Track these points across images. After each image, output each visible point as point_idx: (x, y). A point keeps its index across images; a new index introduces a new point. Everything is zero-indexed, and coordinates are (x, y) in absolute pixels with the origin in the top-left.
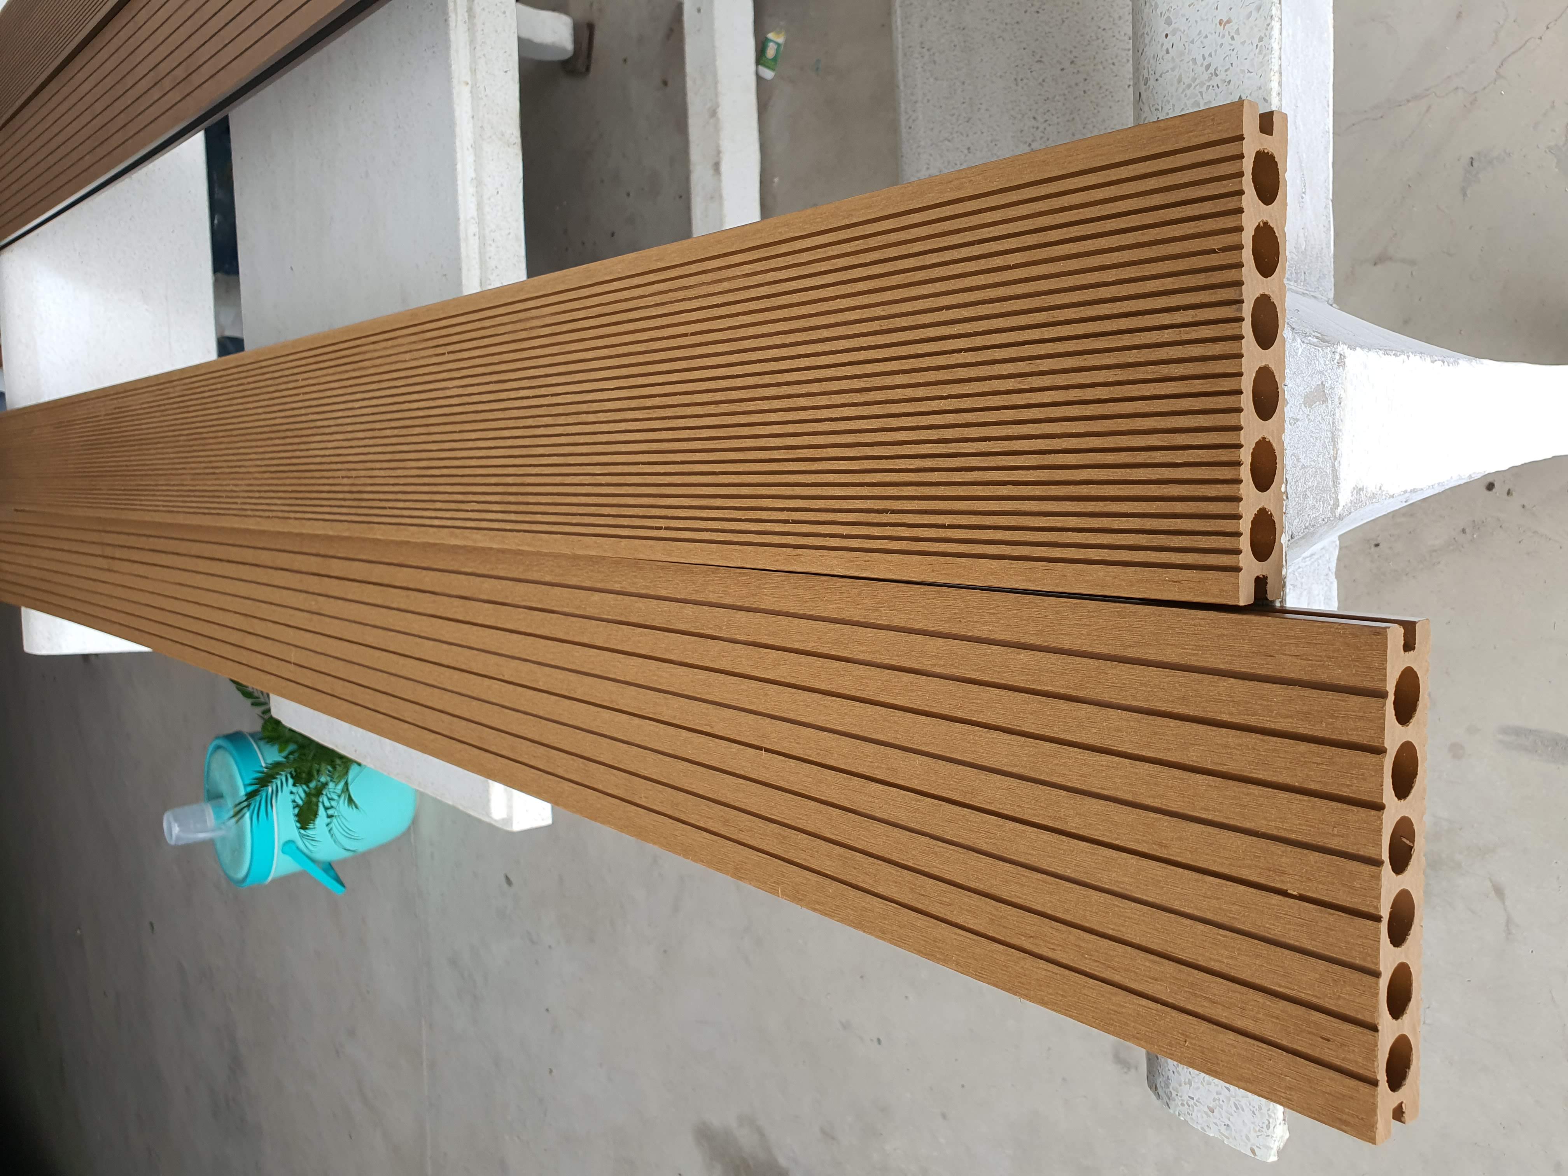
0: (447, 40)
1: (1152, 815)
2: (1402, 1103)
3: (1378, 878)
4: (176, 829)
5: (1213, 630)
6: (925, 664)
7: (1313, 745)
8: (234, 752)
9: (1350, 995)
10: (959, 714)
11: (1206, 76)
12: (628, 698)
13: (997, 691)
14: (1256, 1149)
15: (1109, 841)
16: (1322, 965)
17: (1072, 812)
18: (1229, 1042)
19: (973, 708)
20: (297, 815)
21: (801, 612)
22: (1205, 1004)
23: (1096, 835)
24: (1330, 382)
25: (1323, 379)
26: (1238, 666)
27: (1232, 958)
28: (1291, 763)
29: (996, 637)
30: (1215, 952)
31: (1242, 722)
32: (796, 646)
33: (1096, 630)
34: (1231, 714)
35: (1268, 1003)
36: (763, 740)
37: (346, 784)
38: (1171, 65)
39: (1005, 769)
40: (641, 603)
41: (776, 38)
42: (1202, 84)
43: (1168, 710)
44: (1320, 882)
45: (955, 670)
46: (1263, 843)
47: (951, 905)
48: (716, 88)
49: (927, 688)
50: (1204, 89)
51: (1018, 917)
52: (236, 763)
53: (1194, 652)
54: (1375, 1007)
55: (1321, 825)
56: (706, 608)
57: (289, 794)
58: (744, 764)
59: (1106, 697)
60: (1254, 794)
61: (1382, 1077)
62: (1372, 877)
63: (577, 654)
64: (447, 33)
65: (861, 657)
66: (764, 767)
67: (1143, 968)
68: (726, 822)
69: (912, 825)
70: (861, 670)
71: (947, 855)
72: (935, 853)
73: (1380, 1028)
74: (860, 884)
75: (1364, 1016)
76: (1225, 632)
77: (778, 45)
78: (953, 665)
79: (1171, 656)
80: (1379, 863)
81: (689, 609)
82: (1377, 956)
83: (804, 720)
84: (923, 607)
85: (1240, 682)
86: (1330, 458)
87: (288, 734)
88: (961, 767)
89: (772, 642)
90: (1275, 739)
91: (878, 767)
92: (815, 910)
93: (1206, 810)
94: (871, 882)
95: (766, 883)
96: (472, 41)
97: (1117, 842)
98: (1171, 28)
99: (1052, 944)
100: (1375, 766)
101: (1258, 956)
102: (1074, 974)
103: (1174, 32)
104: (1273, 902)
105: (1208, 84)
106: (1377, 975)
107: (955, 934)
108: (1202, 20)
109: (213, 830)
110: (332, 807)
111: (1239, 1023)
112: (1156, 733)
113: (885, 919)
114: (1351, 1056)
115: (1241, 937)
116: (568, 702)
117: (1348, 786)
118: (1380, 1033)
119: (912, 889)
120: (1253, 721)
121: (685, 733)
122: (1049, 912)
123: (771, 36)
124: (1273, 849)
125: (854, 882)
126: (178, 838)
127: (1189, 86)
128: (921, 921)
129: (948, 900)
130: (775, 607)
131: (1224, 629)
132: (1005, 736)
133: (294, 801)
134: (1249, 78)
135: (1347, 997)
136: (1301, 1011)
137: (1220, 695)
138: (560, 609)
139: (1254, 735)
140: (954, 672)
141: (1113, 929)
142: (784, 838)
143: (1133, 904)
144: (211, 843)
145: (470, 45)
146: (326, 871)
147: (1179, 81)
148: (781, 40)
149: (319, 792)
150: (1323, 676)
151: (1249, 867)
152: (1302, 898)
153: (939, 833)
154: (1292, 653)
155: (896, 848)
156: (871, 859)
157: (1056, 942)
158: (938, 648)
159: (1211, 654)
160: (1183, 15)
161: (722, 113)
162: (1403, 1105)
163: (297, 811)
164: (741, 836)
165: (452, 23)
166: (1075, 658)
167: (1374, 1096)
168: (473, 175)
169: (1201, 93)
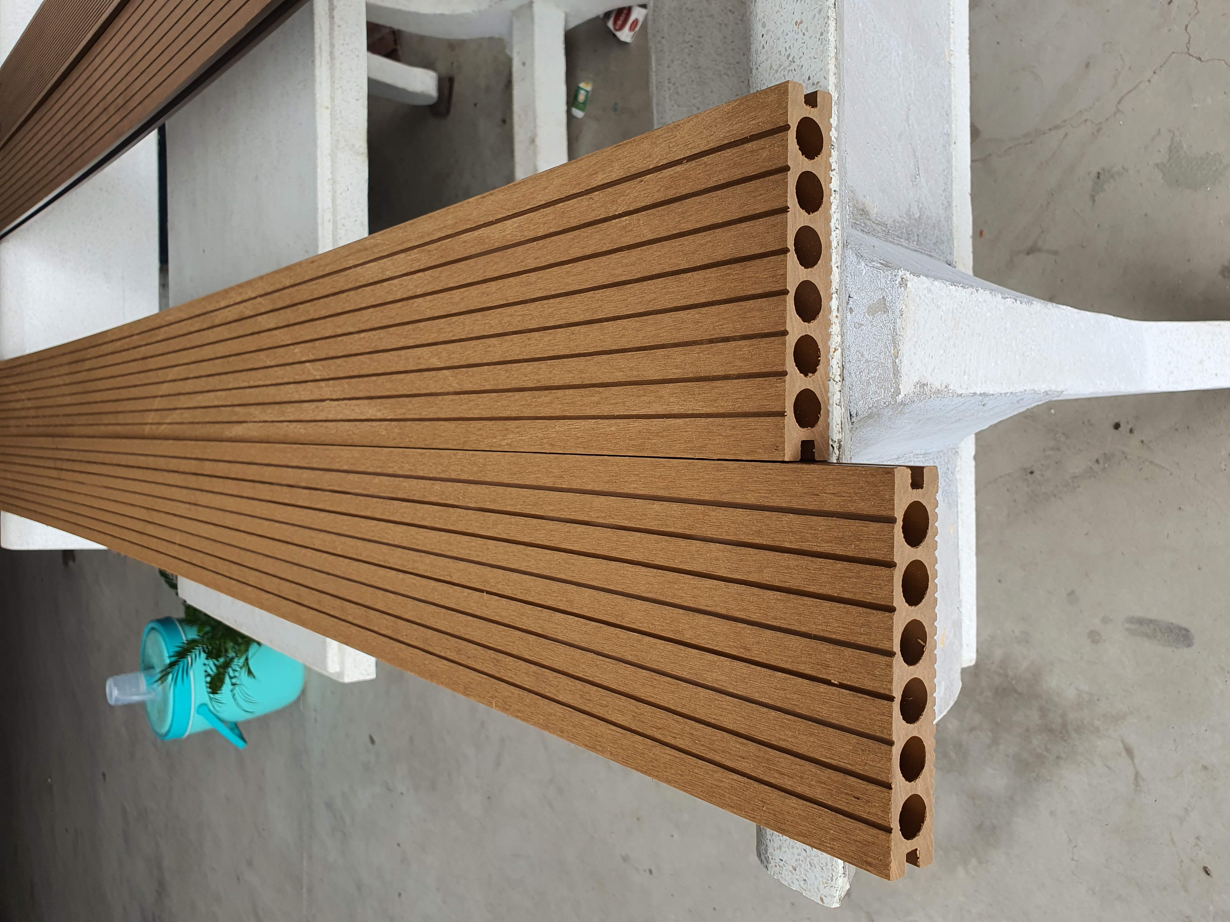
0: (313, 75)
1: (740, 625)
2: (917, 849)
3: (890, 666)
4: (115, 693)
5: (778, 478)
6: (592, 517)
7: (846, 563)
8: (163, 632)
9: (873, 761)
10: (614, 554)
11: (787, 63)
12: (396, 558)
13: (639, 534)
14: (824, 898)
15: (711, 647)
16: (854, 738)
17: (687, 626)
18: (793, 805)
19: (623, 549)
20: (210, 683)
21: (512, 482)
22: (776, 776)
23: (702, 643)
24: (891, 298)
25: (884, 294)
26: (796, 504)
27: (794, 737)
28: (831, 578)
29: (639, 492)
30: (783, 733)
31: (798, 547)
32: (509, 509)
33: (702, 482)
34: (791, 542)
35: (819, 772)
36: (485, 585)
37: (247, 659)
38: (765, 57)
39: (644, 595)
40: (406, 483)
41: (585, 87)
42: (785, 69)
43: (750, 541)
44: (852, 673)
45: (612, 520)
46: (814, 643)
47: (607, 706)
48: (535, 122)
49: (594, 535)
50: (786, 73)
51: (652, 713)
52: (165, 641)
53: (767, 495)
54: (889, 770)
55: (853, 627)
56: (449, 484)
57: (202, 666)
58: (472, 604)
59: (709, 534)
60: (807, 604)
61: (895, 825)
62: (887, 665)
63: (362, 525)
64: (313, 70)
65: (551, 514)
66: (485, 606)
67: (734, 749)
68: (459, 651)
69: (583, 644)
70: (551, 525)
71: (605, 666)
72: (597, 666)
73: (893, 786)
74: (548, 694)
75: (882, 777)
76: (786, 478)
77: (587, 92)
78: (610, 516)
79: (751, 499)
80: (892, 654)
81: (438, 485)
82: (890, 729)
83: (513, 567)
84: (592, 472)
85: (796, 516)
86: (891, 356)
87: (203, 618)
88: (615, 596)
89: (492, 507)
90: (820, 560)
91: (561, 600)
92: (517, 717)
93: (776, 619)
94: (554, 692)
95: (484, 698)
96: (332, 77)
97: (716, 648)
98: (765, 30)
99: (674, 733)
100: (888, 577)
101: (812, 734)
102: (689, 757)
103: (768, 31)
104: (822, 690)
105: (788, 69)
106: (891, 743)
107: (610, 729)
108: (785, 22)
109: (144, 694)
110: (235, 677)
111: (799, 790)
112: (741, 560)
113: (563, 720)
114: (873, 810)
115: (800, 719)
116: (356, 563)
117: (870, 593)
118: (893, 791)
119: (581, 695)
120: (805, 546)
121: (433, 583)
122: (672, 708)
123: (582, 85)
124: (820, 648)
125: (543, 692)
126: (117, 700)
127: (777, 71)
128: (588, 721)
129: (605, 702)
130: (495, 480)
131: (786, 475)
132: (644, 569)
133: (206, 671)
134: (815, 62)
135: (871, 763)
136: (840, 776)
137: (783, 527)
138: (353, 491)
139: (806, 558)
140: (610, 521)
141: (714, 719)
142: (498, 661)
143: (728, 698)
144: (142, 705)
145: (331, 79)
146: (232, 730)
147: (771, 68)
148: (589, 88)
149: (227, 664)
150: (852, 508)
151: (805, 663)
152: (842, 686)
153: (599, 649)
154: (831, 492)
155: (571, 663)
156: (555, 674)
157: (677, 732)
158: (601, 504)
159: (777, 496)
160: (773, 20)
161: (538, 141)
162: (918, 852)
163: (209, 679)
164: (469, 662)
165: (317, 63)
166: (689, 505)
167: (889, 841)
168: (330, 176)
169: (784, 76)
